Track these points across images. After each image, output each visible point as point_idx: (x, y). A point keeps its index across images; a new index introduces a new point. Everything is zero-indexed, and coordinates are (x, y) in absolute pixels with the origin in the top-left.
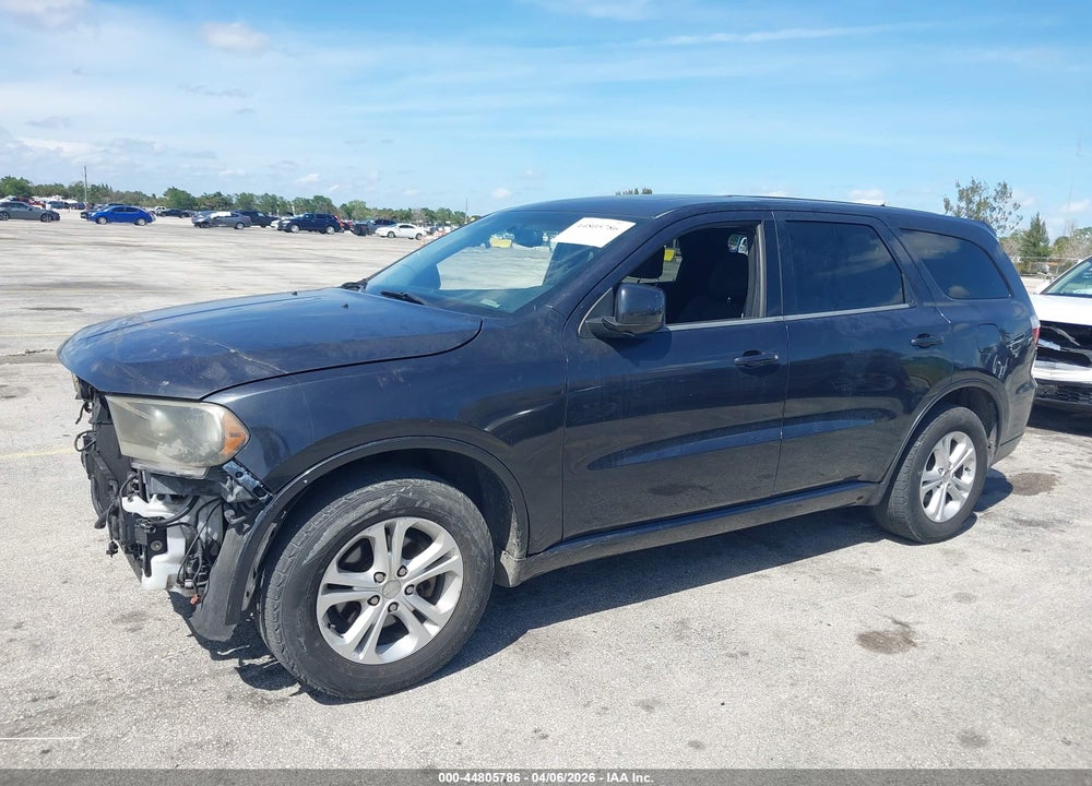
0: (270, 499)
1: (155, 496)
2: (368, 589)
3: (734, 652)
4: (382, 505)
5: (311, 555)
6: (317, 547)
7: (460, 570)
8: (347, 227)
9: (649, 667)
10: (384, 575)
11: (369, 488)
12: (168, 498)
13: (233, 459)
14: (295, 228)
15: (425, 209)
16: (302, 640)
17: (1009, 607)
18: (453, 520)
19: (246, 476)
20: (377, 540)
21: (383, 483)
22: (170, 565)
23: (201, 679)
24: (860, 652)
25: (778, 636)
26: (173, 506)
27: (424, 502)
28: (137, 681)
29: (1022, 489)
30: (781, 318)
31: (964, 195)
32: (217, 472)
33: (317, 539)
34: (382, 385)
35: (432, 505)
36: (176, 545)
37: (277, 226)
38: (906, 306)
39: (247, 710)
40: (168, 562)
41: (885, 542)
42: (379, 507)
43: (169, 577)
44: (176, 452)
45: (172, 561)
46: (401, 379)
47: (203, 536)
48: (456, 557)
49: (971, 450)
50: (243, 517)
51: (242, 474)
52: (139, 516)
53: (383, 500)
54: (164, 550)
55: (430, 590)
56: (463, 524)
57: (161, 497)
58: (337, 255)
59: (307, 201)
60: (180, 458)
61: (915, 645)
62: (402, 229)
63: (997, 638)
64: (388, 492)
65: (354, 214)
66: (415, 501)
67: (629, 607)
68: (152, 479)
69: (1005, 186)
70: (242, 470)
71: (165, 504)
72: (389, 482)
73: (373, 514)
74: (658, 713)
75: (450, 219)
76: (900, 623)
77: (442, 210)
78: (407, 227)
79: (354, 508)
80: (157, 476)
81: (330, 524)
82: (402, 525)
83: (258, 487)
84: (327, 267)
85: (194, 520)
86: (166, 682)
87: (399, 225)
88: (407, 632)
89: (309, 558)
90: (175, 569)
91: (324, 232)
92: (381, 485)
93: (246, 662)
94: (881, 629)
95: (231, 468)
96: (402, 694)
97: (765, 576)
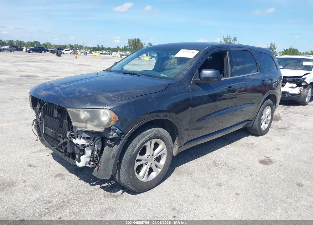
0: (124, 136)
1: (82, 138)
2: (146, 160)
3: (232, 169)
4: (150, 136)
5: (134, 152)
6: (136, 149)
7: (166, 153)
8: (48, 51)
9: (213, 175)
10: (149, 155)
11: (147, 131)
12: (86, 138)
13: (114, 125)
14: (31, 51)
15: (70, 45)
16: (131, 177)
17: (289, 150)
18: (165, 139)
19: (118, 130)
20: (148, 146)
21: (150, 130)
22: (86, 159)
23: (93, 192)
24: (262, 166)
25: (240, 163)
26: (88, 141)
27: (159, 134)
28: (74, 194)
29: (275, 120)
30: (234, 77)
31: (225, 40)
32: (108, 129)
33: (135, 147)
34: (150, 101)
35: (161, 135)
36: (88, 152)
37: (25, 51)
38: (258, 73)
39: (111, 199)
40: (86, 157)
41: (250, 136)
42: (150, 137)
43: (86, 162)
44: (95, 124)
45: (87, 157)
46: (154, 99)
47: (97, 149)
48: (165, 149)
49: (271, 111)
50: (114, 142)
51: (116, 129)
52: (78, 144)
53: (150, 134)
54: (84, 154)
55: (158, 159)
56: (168, 140)
57: (84, 138)
58: (50, 60)
59: (32, 43)
60: (97, 126)
61: (273, 162)
62: (66, 51)
63: (291, 159)
64: (151, 132)
65: (47, 47)
66: (157, 134)
67: (198, 159)
68: (83, 133)
69: (235, 37)
70: (116, 128)
71: (85, 140)
72: (151, 129)
73: (148, 139)
74: (223, 187)
75: (78, 48)
76: (266, 157)
77: (75, 45)
78: (67, 50)
79: (144, 137)
80: (85, 132)
81: (138, 142)
82: (154, 141)
83: (121, 133)
84: (48, 63)
85: (94, 144)
86: (83, 193)
87: (65, 50)
88: (153, 171)
89: (134, 153)
90: (88, 160)
91: (41, 52)
92: (149, 130)
93: (102, 185)
94: (263, 159)
95: (113, 128)
96: (153, 189)
97: (227, 148)
